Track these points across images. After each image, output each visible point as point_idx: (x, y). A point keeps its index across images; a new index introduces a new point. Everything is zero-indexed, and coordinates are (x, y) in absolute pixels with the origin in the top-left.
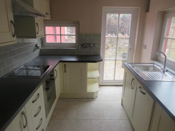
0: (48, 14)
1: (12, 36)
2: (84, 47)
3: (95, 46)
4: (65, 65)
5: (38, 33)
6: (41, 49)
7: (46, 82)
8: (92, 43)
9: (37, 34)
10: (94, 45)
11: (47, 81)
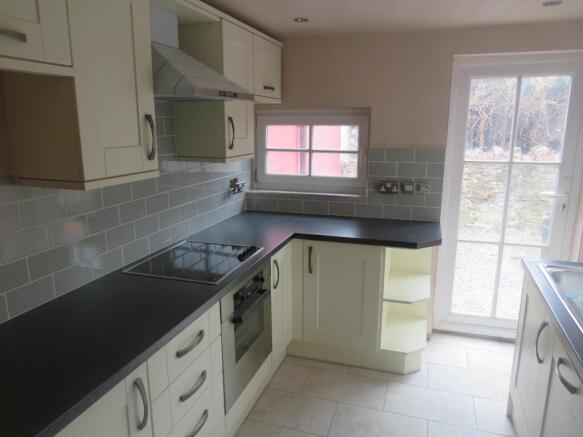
0: (273, 89)
1: (145, 157)
2: (383, 192)
3: (423, 189)
4: (310, 249)
5: (231, 147)
6: (247, 194)
7: (236, 297)
8: (413, 179)
9: (227, 150)
10: (418, 188)
11: (237, 293)
